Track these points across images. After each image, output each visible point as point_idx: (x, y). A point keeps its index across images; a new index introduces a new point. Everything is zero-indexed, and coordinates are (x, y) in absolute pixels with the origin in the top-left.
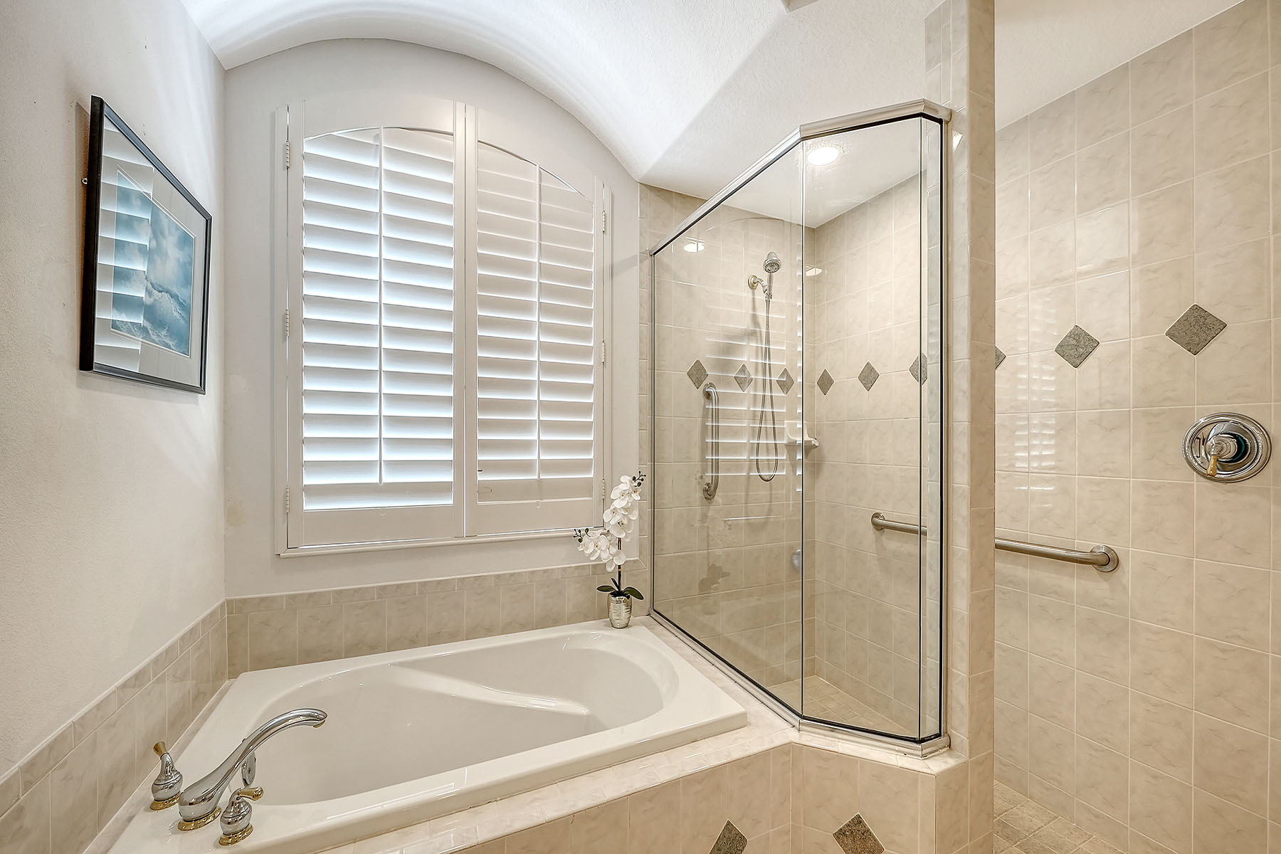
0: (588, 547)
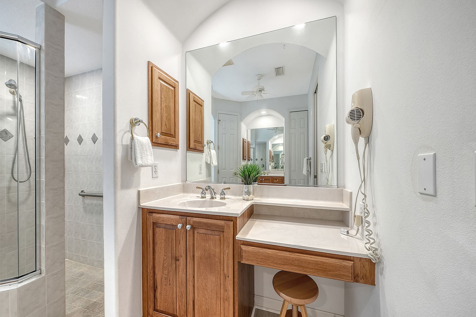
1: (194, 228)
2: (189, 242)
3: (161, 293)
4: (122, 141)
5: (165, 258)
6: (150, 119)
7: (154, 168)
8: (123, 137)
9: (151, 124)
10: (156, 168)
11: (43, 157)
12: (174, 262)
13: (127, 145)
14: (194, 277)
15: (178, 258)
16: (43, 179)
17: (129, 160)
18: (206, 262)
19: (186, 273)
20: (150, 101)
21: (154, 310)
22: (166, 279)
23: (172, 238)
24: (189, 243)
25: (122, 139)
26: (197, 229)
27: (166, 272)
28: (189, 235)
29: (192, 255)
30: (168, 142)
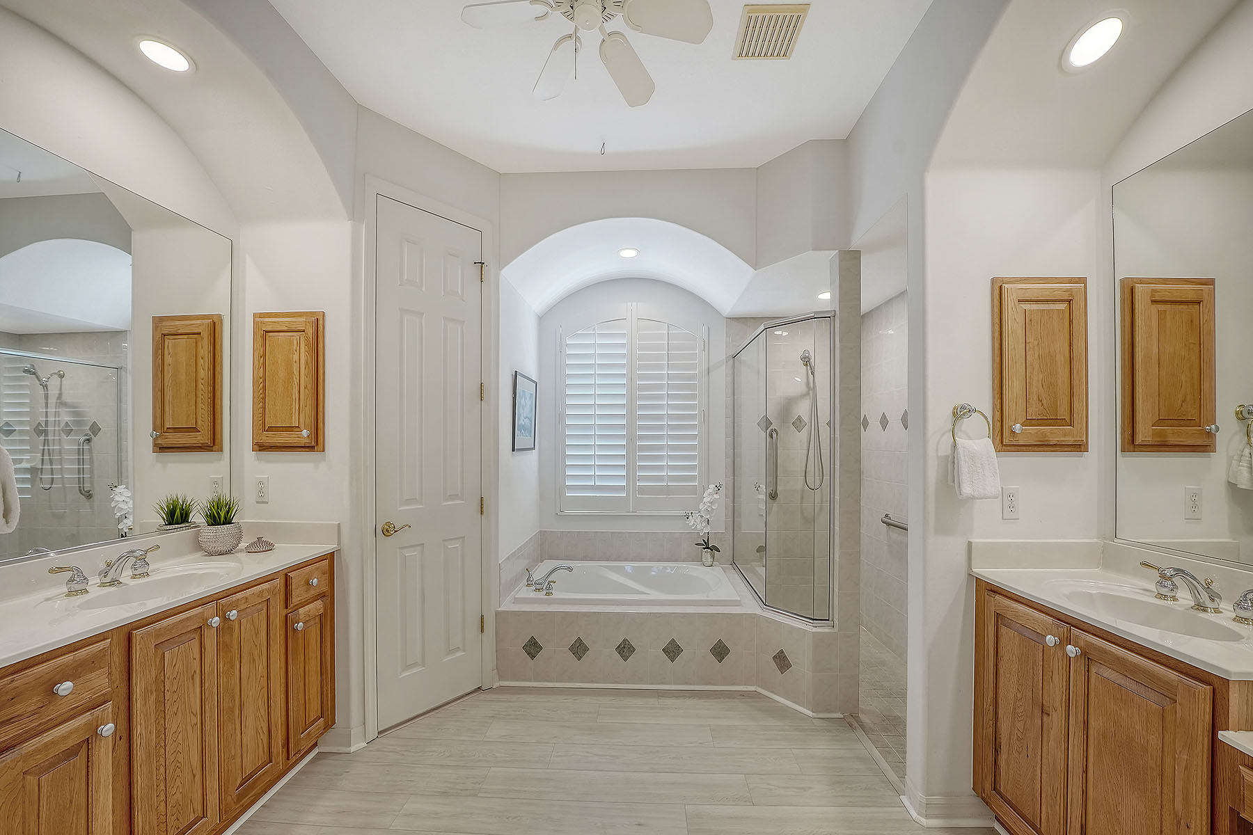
0: (691, 521)
1: (1089, 658)
2: (1076, 685)
3: (1008, 764)
4: (937, 450)
5: (1019, 696)
6: (997, 396)
7: (1008, 501)
8: (939, 440)
9: (998, 407)
10: (1013, 499)
11: (837, 467)
12: (1038, 713)
13: (947, 457)
14: (1086, 771)
15: (1047, 709)
16: (837, 497)
17: (949, 483)
18: (1118, 754)
19: (1066, 753)
20: (998, 359)
21: (994, 790)
22: (1019, 739)
23: (1035, 660)
24: (1075, 688)
25: (937, 446)
26: (1096, 663)
27: (1020, 725)
28: (1075, 671)
29: (1081, 718)
30: (1047, 439)
